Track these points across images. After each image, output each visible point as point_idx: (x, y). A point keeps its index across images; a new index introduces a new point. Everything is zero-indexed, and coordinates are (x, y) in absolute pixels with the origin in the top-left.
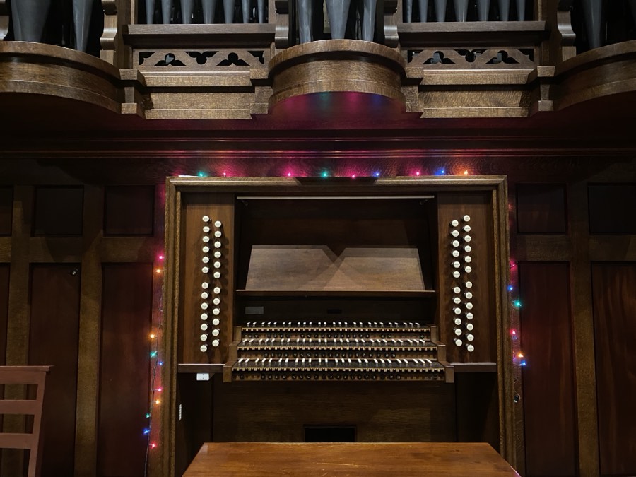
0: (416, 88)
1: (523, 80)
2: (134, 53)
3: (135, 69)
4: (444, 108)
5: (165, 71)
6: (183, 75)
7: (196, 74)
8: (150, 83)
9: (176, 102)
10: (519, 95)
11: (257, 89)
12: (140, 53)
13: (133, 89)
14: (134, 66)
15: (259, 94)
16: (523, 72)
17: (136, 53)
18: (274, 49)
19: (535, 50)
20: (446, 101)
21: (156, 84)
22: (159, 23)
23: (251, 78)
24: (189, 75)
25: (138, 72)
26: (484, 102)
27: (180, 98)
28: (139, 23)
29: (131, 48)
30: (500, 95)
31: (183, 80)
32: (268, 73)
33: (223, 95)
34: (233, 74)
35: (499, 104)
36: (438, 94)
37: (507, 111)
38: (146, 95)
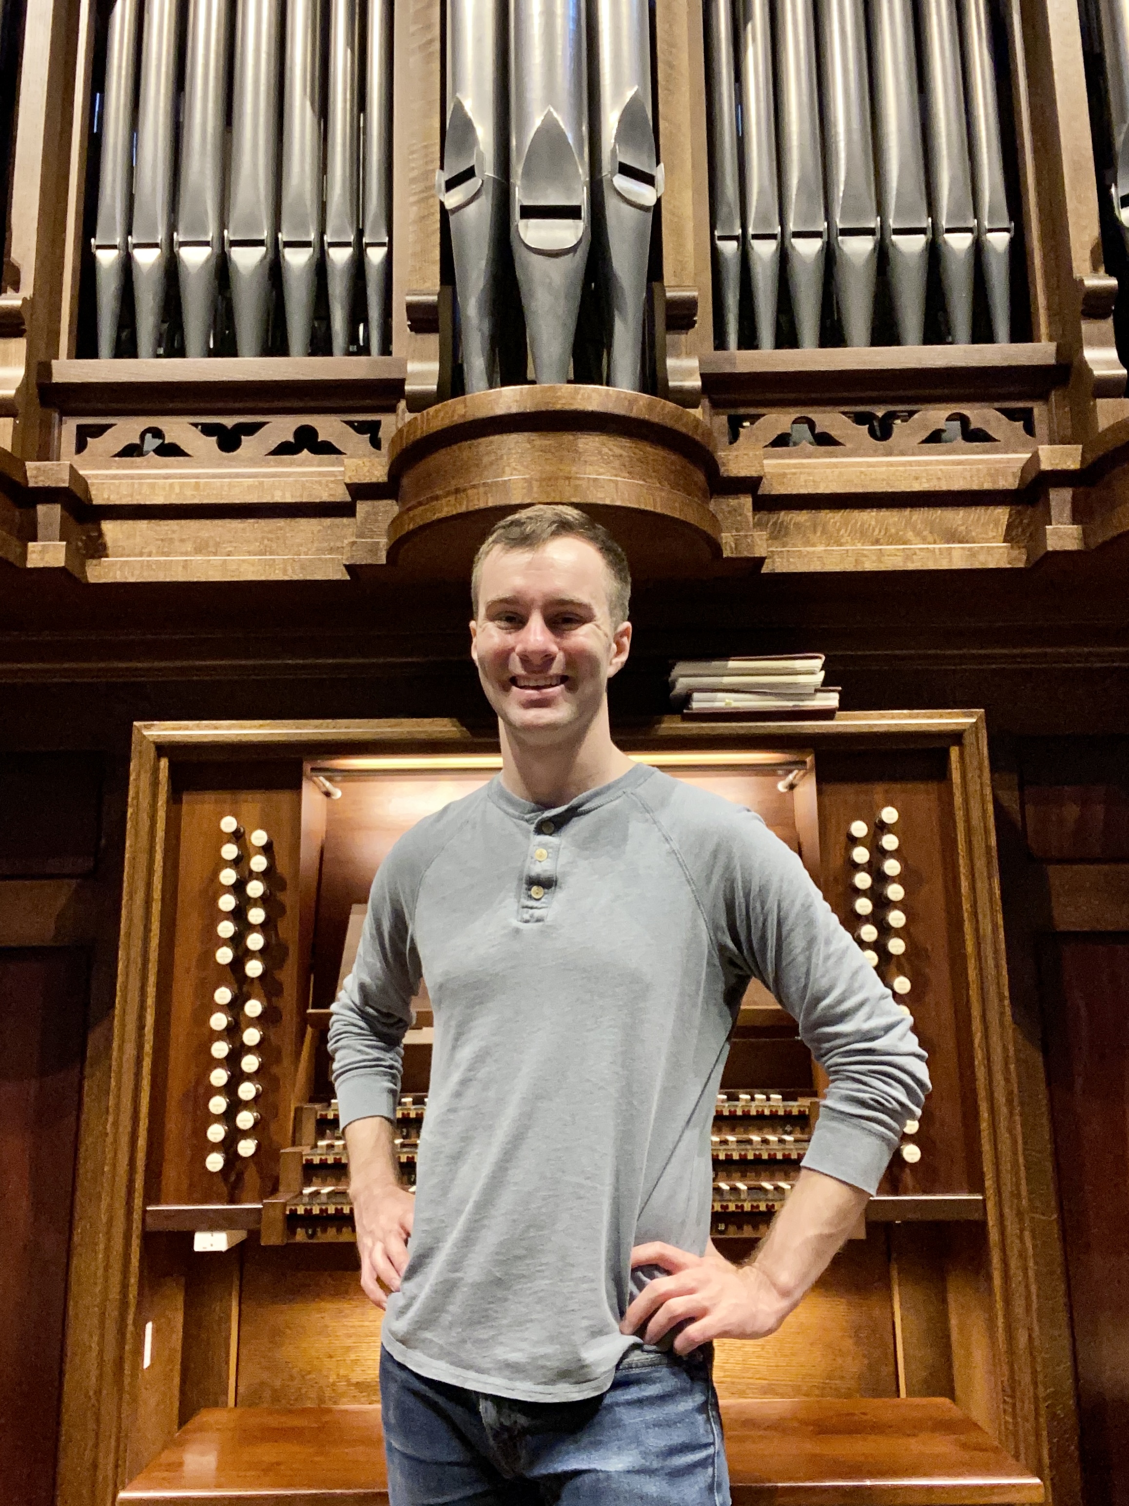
0: (747, 502)
1: (1011, 479)
2: (64, 426)
3: (65, 462)
4: (820, 548)
5: (138, 467)
6: (182, 476)
7: (214, 476)
8: (100, 496)
9: (162, 540)
10: (1002, 514)
11: (362, 507)
12: (79, 427)
13: (57, 508)
14: (63, 457)
15: (366, 519)
16: (1009, 461)
17: (70, 427)
18: (404, 413)
19: (1036, 412)
20: (824, 532)
21: (115, 499)
22: (130, 357)
23: (348, 481)
24: (197, 476)
25: (72, 470)
26: (918, 534)
27: (174, 532)
28: (79, 356)
29: (57, 416)
30: (956, 517)
31: (181, 488)
32: (386, 469)
33: (281, 523)
34: (304, 474)
35: (952, 537)
36: (802, 517)
37: (973, 554)
38: (90, 526)
